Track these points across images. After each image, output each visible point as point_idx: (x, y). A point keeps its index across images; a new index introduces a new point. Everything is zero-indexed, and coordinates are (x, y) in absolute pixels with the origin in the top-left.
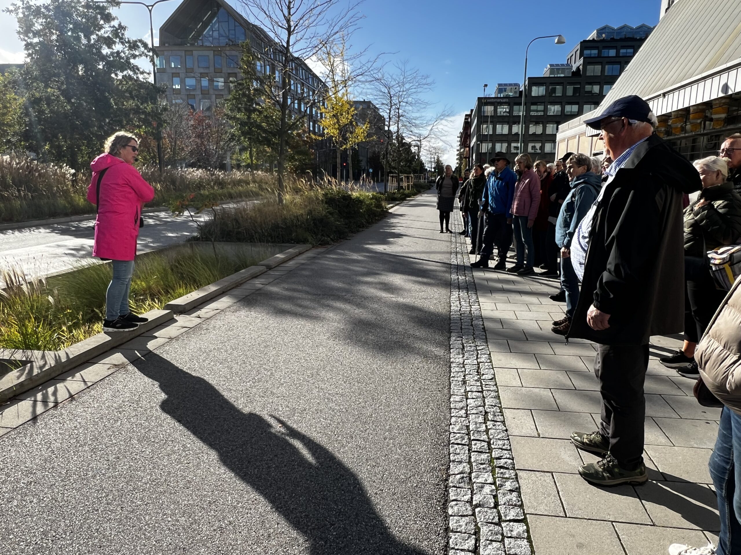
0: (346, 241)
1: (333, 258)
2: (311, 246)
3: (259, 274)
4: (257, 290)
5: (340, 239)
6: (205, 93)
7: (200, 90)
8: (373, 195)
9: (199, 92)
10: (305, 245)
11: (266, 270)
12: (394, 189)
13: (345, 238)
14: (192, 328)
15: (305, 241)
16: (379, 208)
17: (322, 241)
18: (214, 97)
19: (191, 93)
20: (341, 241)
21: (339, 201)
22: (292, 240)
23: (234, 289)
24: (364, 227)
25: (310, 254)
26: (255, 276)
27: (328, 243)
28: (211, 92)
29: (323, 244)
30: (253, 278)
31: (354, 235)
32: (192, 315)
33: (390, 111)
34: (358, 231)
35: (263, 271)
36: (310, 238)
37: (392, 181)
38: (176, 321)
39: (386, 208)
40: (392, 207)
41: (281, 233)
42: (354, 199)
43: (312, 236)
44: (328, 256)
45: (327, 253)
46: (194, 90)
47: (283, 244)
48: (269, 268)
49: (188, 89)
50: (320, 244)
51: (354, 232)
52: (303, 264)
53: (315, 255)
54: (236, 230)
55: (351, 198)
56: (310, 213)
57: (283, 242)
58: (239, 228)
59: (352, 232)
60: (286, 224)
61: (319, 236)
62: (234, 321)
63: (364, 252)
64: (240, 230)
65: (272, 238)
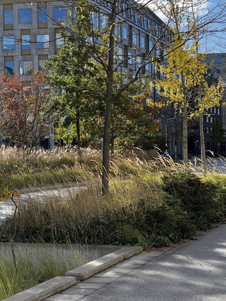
0: (191, 241)
2: (141, 248)
3: (65, 288)
5: (183, 238)
6: (26, 54)
7: (20, 50)
9: (18, 53)
10: (133, 247)
11: (75, 282)
13: (190, 238)
15: (134, 242)
17: (157, 242)
18: (37, 57)
19: (10, 54)
20: (184, 242)
21: (183, 187)
22: (116, 240)
24: (218, 222)
25: (138, 260)
27: (164, 245)
28: (33, 51)
29: (158, 245)
30: (56, 293)
31: (203, 233)
34: (210, 228)
35: (72, 284)
36: (140, 238)
41: (102, 231)
42: (203, 184)
43: (144, 235)
44: (162, 263)
46: (13, 50)
47: (104, 246)
48: (81, 279)
49: (6, 50)
50: (154, 246)
52: (126, 275)
53: (144, 262)
54: (44, 227)
55: (200, 182)
56: (142, 203)
57: (105, 243)
58: (48, 223)
59: (201, 229)
60: (109, 218)
61: (153, 235)
64: (49, 227)
65: (90, 237)
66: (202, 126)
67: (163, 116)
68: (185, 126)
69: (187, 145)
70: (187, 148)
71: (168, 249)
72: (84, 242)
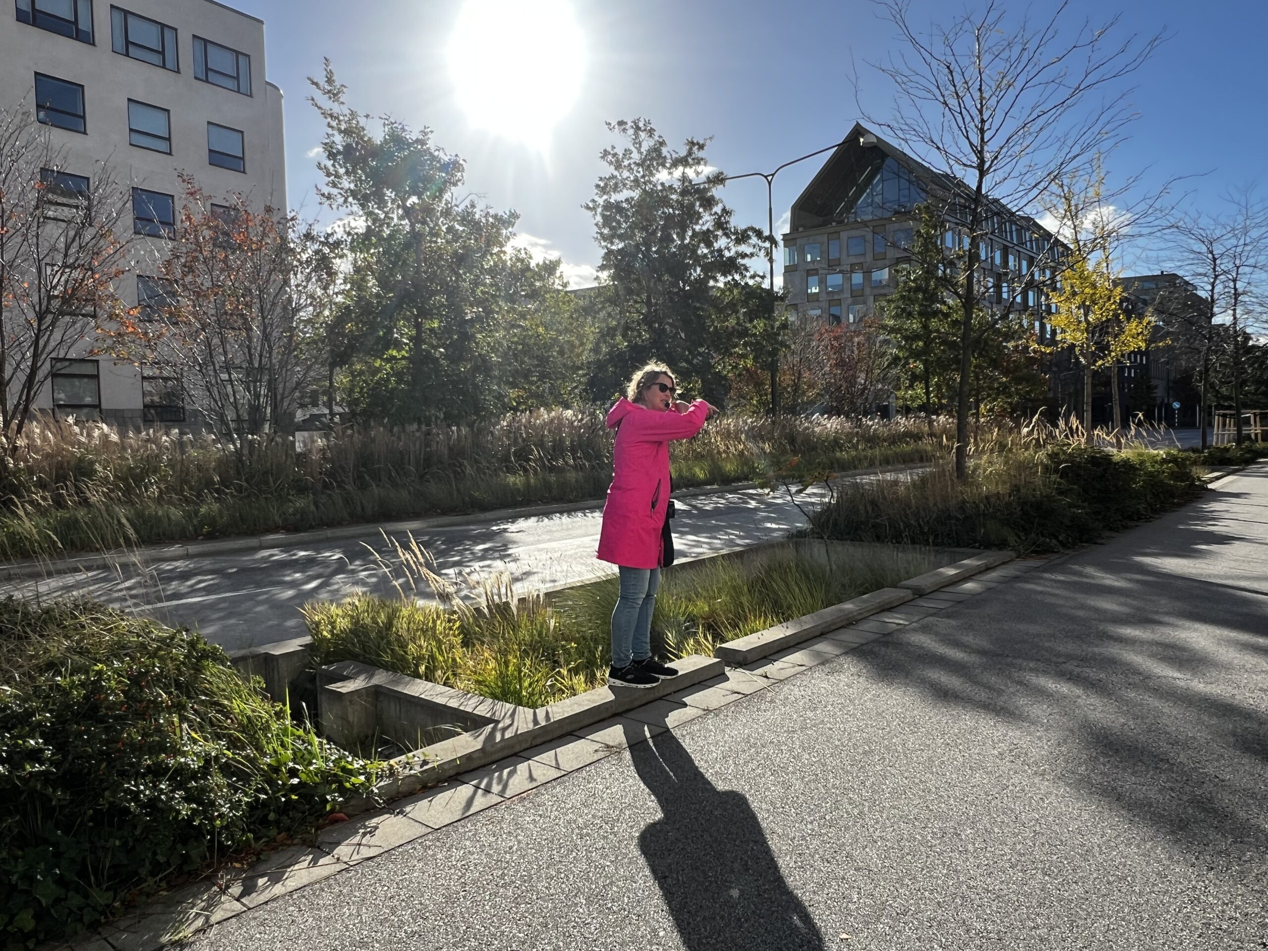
1: (1059, 581)
2: (1013, 554)
3: (896, 604)
4: (884, 635)
5: (1082, 542)
6: (857, 295)
7: (849, 291)
8: (1168, 454)
9: (847, 294)
10: (1000, 552)
11: (911, 597)
12: (1229, 442)
13: (1092, 541)
14: (746, 696)
15: (1002, 545)
16: (1182, 481)
17: (1038, 546)
18: (872, 298)
19: (836, 297)
20: (1082, 547)
21: (1082, 468)
22: (976, 541)
23: (843, 630)
24: (1140, 518)
25: (1008, 571)
26: (889, 608)
27: (1050, 551)
28: (868, 291)
29: (1040, 551)
30: (883, 611)
31: (1115, 534)
32: (754, 672)
33: (1213, 287)
34: (1126, 528)
35: (906, 600)
36: (1012, 539)
37: (1224, 425)
38: (727, 679)
39: (1199, 479)
40: (1218, 478)
41: (954, 528)
43: (1018, 536)
44: (1047, 575)
45: (1045, 571)
46: (841, 291)
48: (920, 593)
49: (831, 292)
50: (1034, 552)
51: (1116, 530)
52: (989, 590)
53: (1018, 573)
54: (871, 521)
56: (1016, 489)
57: (958, 546)
58: (877, 517)
59: (1111, 529)
60: (964, 511)
61: (1033, 535)
62: (823, 691)
63: (1130, 572)
64: (878, 521)
65: (936, 536)
66: (1115, 381)
67: (1055, 369)
68: (1087, 380)
69: (1090, 408)
70: (1090, 413)
71: (1056, 556)
72: (927, 543)
